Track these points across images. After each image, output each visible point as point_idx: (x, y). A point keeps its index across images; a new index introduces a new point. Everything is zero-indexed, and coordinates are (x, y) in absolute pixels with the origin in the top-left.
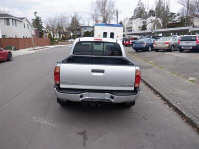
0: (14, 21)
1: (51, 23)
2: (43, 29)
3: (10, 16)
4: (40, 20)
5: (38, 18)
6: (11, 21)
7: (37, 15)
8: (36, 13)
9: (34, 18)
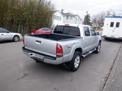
0: (71, 17)
1: (94, 18)
2: (90, 21)
3: (69, 14)
4: (89, 16)
5: (88, 15)
6: (69, 17)
7: (88, 13)
8: (87, 12)
9: (86, 15)
